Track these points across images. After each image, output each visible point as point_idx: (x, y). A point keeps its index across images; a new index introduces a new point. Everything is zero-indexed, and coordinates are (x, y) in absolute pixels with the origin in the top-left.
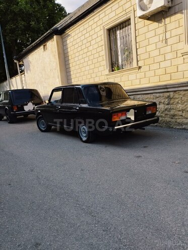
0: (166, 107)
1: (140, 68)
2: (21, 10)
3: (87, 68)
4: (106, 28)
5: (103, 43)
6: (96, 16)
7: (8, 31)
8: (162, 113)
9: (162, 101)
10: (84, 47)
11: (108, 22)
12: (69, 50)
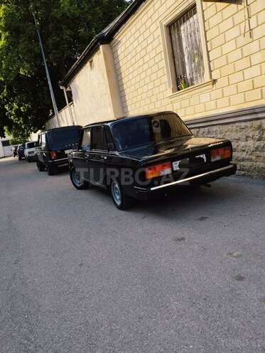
0: (257, 143)
1: (214, 81)
2: (64, 14)
3: (145, 88)
4: (164, 24)
5: (161, 48)
6: (149, 8)
7: (51, 46)
8: (250, 154)
9: (251, 135)
10: (138, 57)
11: (166, 14)
12: (121, 64)
